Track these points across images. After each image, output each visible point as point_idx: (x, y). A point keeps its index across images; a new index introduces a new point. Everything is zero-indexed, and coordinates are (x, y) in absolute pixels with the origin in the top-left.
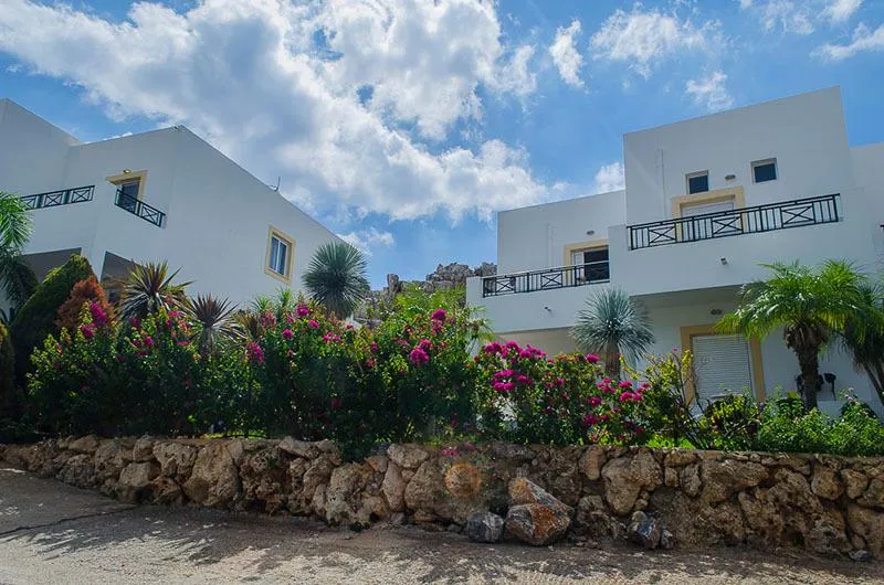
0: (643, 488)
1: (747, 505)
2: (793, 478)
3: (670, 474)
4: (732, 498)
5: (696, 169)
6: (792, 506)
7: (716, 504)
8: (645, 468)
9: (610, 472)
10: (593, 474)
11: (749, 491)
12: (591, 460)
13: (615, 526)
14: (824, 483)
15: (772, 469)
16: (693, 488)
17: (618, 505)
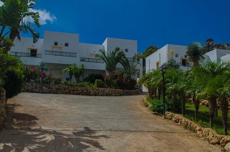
0: (56, 89)
1: (66, 90)
2: (70, 88)
3: (59, 87)
4: (65, 90)
5: (56, 41)
6: (69, 91)
7: (63, 90)
8: (56, 86)
9: (53, 87)
10: (51, 87)
11: (66, 89)
12: (51, 85)
13: (53, 92)
14: (72, 88)
15: (68, 87)
16: (61, 89)
17: (53, 90)
